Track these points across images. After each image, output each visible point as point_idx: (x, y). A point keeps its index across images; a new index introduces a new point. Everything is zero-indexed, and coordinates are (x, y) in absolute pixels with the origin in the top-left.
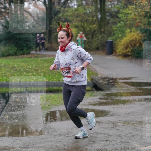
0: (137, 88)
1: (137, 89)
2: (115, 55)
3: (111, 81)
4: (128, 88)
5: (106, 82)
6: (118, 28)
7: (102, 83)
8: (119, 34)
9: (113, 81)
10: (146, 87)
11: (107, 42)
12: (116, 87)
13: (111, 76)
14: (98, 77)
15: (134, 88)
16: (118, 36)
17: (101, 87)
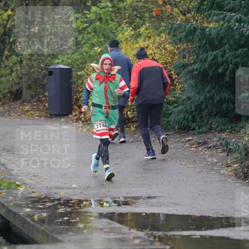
0: (155, 237)
1: (152, 239)
2: (78, 120)
3: (62, 210)
4: (120, 236)
5: (45, 215)
6: (91, 22)
7: (31, 216)
8: (93, 46)
9: (69, 210)
10: (186, 233)
11: (51, 73)
12: (80, 231)
13: (63, 194)
14: (15, 197)
15: (141, 234)
16: (92, 53)
17: (26, 231)
